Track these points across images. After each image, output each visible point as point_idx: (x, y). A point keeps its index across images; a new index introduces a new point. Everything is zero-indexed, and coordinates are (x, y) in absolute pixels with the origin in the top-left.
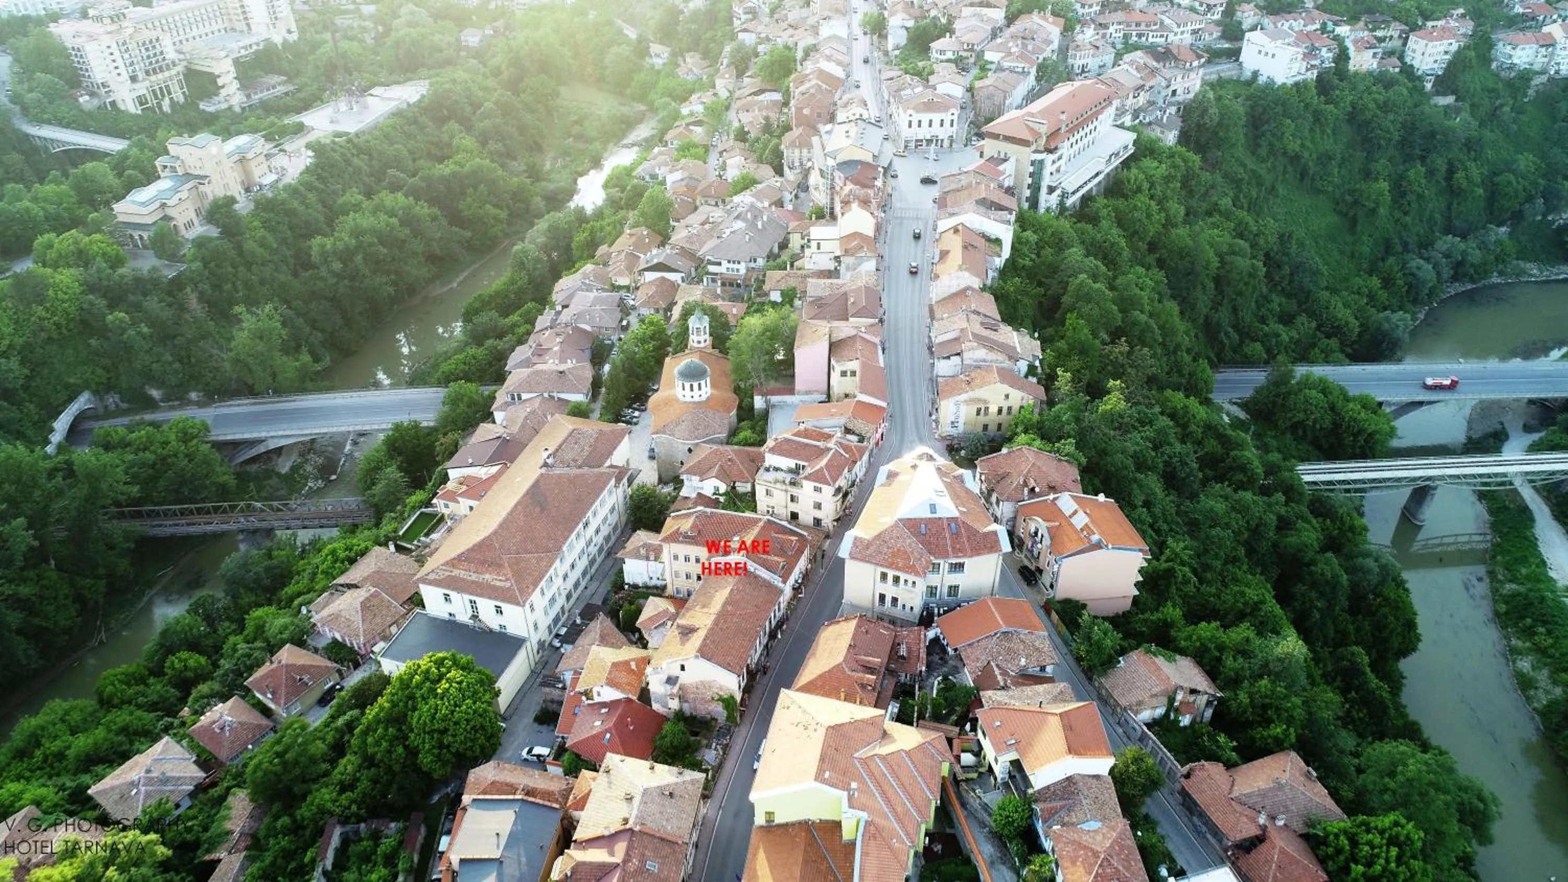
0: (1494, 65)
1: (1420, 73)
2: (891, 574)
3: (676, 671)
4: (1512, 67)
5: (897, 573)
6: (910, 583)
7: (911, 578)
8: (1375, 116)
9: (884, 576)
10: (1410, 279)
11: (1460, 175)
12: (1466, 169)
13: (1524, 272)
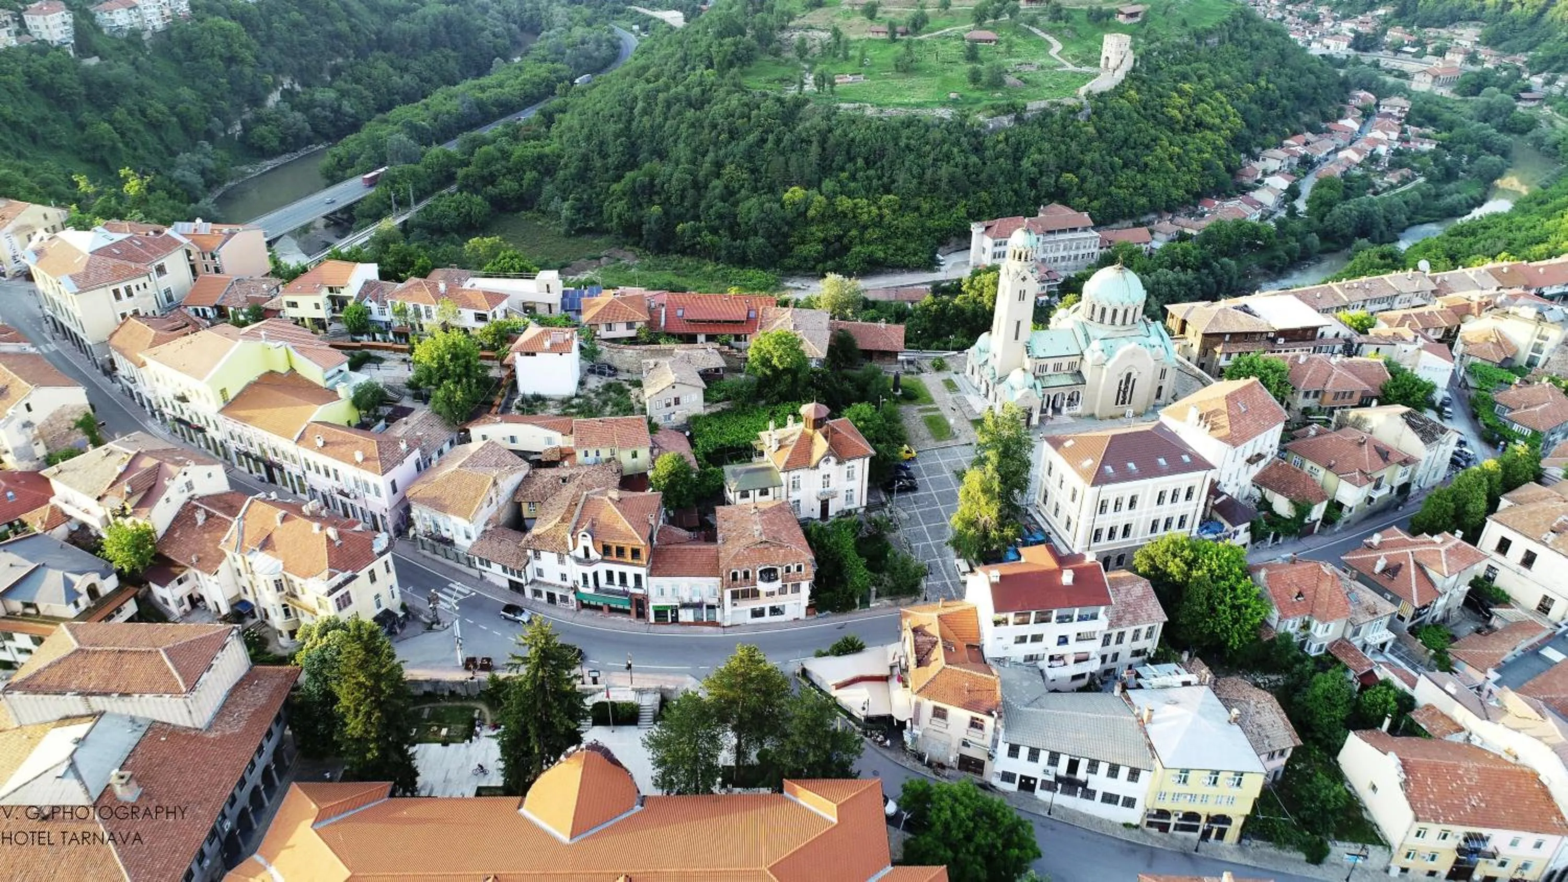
0: (105, 31)
1: (56, 44)
2: (121, 288)
3: (26, 416)
4: (120, 29)
5: (127, 284)
6: (141, 287)
7: (140, 281)
8: (52, 79)
9: (116, 293)
10: (184, 186)
11: (150, 111)
12: (151, 105)
13: (244, 174)
